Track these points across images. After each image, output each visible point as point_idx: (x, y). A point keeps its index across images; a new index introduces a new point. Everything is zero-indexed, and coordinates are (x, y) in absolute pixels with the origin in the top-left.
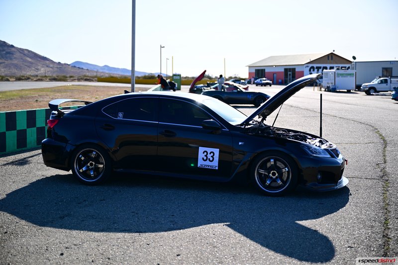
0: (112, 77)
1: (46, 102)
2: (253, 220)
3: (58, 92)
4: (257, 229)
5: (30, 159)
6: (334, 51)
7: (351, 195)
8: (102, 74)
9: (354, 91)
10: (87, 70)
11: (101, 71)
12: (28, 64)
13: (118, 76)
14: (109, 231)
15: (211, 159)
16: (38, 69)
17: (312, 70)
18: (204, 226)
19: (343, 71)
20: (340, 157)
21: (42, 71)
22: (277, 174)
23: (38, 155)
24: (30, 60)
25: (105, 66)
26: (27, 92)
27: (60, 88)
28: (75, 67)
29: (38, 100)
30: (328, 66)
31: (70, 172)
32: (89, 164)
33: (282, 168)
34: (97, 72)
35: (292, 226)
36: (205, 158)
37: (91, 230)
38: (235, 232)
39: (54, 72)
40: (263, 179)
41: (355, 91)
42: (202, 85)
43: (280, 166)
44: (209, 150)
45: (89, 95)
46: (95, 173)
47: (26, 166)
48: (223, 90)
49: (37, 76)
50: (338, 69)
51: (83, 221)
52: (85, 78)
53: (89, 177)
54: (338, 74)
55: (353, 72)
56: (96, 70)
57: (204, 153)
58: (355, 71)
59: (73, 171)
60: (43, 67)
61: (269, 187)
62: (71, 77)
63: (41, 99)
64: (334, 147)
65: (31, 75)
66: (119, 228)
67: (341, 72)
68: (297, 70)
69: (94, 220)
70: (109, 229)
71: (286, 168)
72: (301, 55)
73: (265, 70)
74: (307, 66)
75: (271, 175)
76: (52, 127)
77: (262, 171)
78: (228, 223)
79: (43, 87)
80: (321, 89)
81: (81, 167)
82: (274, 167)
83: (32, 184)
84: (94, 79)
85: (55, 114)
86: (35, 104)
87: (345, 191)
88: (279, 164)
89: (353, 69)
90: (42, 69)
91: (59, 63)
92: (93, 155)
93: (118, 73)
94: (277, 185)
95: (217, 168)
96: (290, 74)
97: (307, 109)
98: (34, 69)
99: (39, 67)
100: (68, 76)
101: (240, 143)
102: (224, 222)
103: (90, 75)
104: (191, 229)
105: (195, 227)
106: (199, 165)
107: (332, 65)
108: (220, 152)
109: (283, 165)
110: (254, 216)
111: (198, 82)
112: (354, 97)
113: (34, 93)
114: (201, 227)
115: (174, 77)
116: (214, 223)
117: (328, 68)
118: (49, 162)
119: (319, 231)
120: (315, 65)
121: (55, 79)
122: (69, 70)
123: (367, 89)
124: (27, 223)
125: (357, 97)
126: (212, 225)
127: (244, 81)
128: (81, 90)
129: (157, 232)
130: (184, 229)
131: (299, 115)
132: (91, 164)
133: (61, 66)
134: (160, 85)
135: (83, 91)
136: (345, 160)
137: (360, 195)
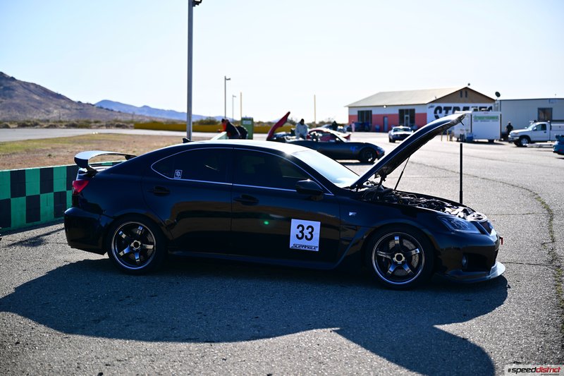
0: (155, 122)
1: (63, 157)
2: (374, 325)
3: (79, 143)
4: (380, 337)
5: (45, 237)
6: (469, 84)
7: (510, 287)
8: (140, 118)
9: (498, 142)
10: (119, 112)
11: (140, 114)
12: (36, 104)
13: (162, 121)
14: (166, 341)
15: (309, 236)
16: (48, 111)
17: (438, 111)
18: (303, 333)
19: (483, 112)
20: (493, 233)
21: (55, 113)
22: (404, 258)
23: (56, 231)
24: (38, 98)
25: (145, 107)
26: (35, 143)
27: (82, 138)
28: (102, 108)
29: (52, 154)
30: (461, 106)
31: (106, 256)
32: (132, 245)
33: (410, 248)
34: (133, 115)
35: (429, 332)
36: (300, 235)
37: (140, 339)
38: (348, 341)
39: (72, 115)
40: (383, 265)
41: (500, 140)
42: (284, 133)
43: (408, 246)
44: (306, 223)
45: (123, 147)
46: (141, 256)
47: (41, 248)
48: (315, 140)
49: (48, 121)
50: (475, 110)
51: (128, 326)
52: (117, 123)
53: (133, 263)
54: (476, 117)
55: (497, 114)
56: (131, 113)
57: (298, 228)
58: (500, 113)
59: (110, 254)
60: (56, 108)
61: (392, 277)
62: (96, 122)
63: (56, 153)
64: (485, 218)
65: (39, 120)
66: (179, 337)
67: (479, 114)
68: (416, 112)
69: (144, 325)
70: (166, 337)
71: (417, 250)
72: (423, 91)
73: (371, 111)
74: (432, 107)
75: (395, 259)
76: (79, 191)
77: (382, 254)
78: (337, 329)
79: (57, 137)
80: (451, 138)
81: (121, 249)
82: (400, 248)
83: (51, 274)
84: (129, 126)
85: (84, 172)
86: (48, 160)
87: (501, 281)
88: (406, 243)
89: (496, 109)
90: (55, 111)
91: (79, 102)
92: (139, 231)
93: (163, 117)
94: (404, 274)
95: (317, 250)
96: (407, 118)
97: (435, 167)
98: (43, 111)
99: (51, 108)
100: (92, 121)
101: (351, 214)
102: (331, 327)
103: (123, 120)
104: (285, 337)
105: (290, 333)
106: (291, 245)
107: (466, 105)
108: (322, 226)
109: (412, 245)
110: (374, 318)
111: (279, 129)
112: (500, 150)
113: (45, 144)
114: (298, 334)
115: (244, 121)
116: (316, 328)
117: (462, 108)
118: (74, 242)
119: (469, 340)
120: (443, 105)
121: (74, 126)
122: (94, 112)
123: (518, 138)
124: (47, 329)
125: (503, 150)
126: (314, 331)
127: (342, 128)
128: (113, 141)
129: (235, 341)
130: (275, 336)
131: (424, 174)
132: (136, 245)
133: (82, 107)
134: (225, 133)
135: (114, 141)
136: (500, 238)
137: (522, 288)
